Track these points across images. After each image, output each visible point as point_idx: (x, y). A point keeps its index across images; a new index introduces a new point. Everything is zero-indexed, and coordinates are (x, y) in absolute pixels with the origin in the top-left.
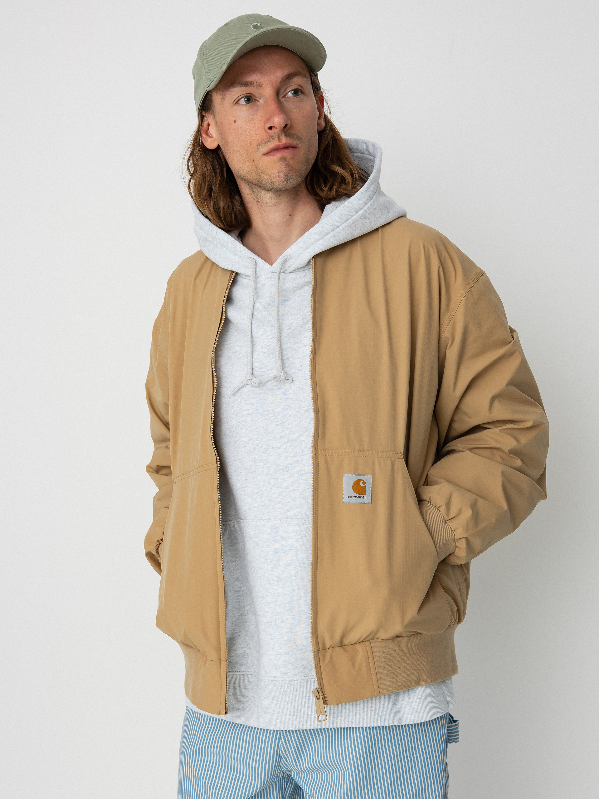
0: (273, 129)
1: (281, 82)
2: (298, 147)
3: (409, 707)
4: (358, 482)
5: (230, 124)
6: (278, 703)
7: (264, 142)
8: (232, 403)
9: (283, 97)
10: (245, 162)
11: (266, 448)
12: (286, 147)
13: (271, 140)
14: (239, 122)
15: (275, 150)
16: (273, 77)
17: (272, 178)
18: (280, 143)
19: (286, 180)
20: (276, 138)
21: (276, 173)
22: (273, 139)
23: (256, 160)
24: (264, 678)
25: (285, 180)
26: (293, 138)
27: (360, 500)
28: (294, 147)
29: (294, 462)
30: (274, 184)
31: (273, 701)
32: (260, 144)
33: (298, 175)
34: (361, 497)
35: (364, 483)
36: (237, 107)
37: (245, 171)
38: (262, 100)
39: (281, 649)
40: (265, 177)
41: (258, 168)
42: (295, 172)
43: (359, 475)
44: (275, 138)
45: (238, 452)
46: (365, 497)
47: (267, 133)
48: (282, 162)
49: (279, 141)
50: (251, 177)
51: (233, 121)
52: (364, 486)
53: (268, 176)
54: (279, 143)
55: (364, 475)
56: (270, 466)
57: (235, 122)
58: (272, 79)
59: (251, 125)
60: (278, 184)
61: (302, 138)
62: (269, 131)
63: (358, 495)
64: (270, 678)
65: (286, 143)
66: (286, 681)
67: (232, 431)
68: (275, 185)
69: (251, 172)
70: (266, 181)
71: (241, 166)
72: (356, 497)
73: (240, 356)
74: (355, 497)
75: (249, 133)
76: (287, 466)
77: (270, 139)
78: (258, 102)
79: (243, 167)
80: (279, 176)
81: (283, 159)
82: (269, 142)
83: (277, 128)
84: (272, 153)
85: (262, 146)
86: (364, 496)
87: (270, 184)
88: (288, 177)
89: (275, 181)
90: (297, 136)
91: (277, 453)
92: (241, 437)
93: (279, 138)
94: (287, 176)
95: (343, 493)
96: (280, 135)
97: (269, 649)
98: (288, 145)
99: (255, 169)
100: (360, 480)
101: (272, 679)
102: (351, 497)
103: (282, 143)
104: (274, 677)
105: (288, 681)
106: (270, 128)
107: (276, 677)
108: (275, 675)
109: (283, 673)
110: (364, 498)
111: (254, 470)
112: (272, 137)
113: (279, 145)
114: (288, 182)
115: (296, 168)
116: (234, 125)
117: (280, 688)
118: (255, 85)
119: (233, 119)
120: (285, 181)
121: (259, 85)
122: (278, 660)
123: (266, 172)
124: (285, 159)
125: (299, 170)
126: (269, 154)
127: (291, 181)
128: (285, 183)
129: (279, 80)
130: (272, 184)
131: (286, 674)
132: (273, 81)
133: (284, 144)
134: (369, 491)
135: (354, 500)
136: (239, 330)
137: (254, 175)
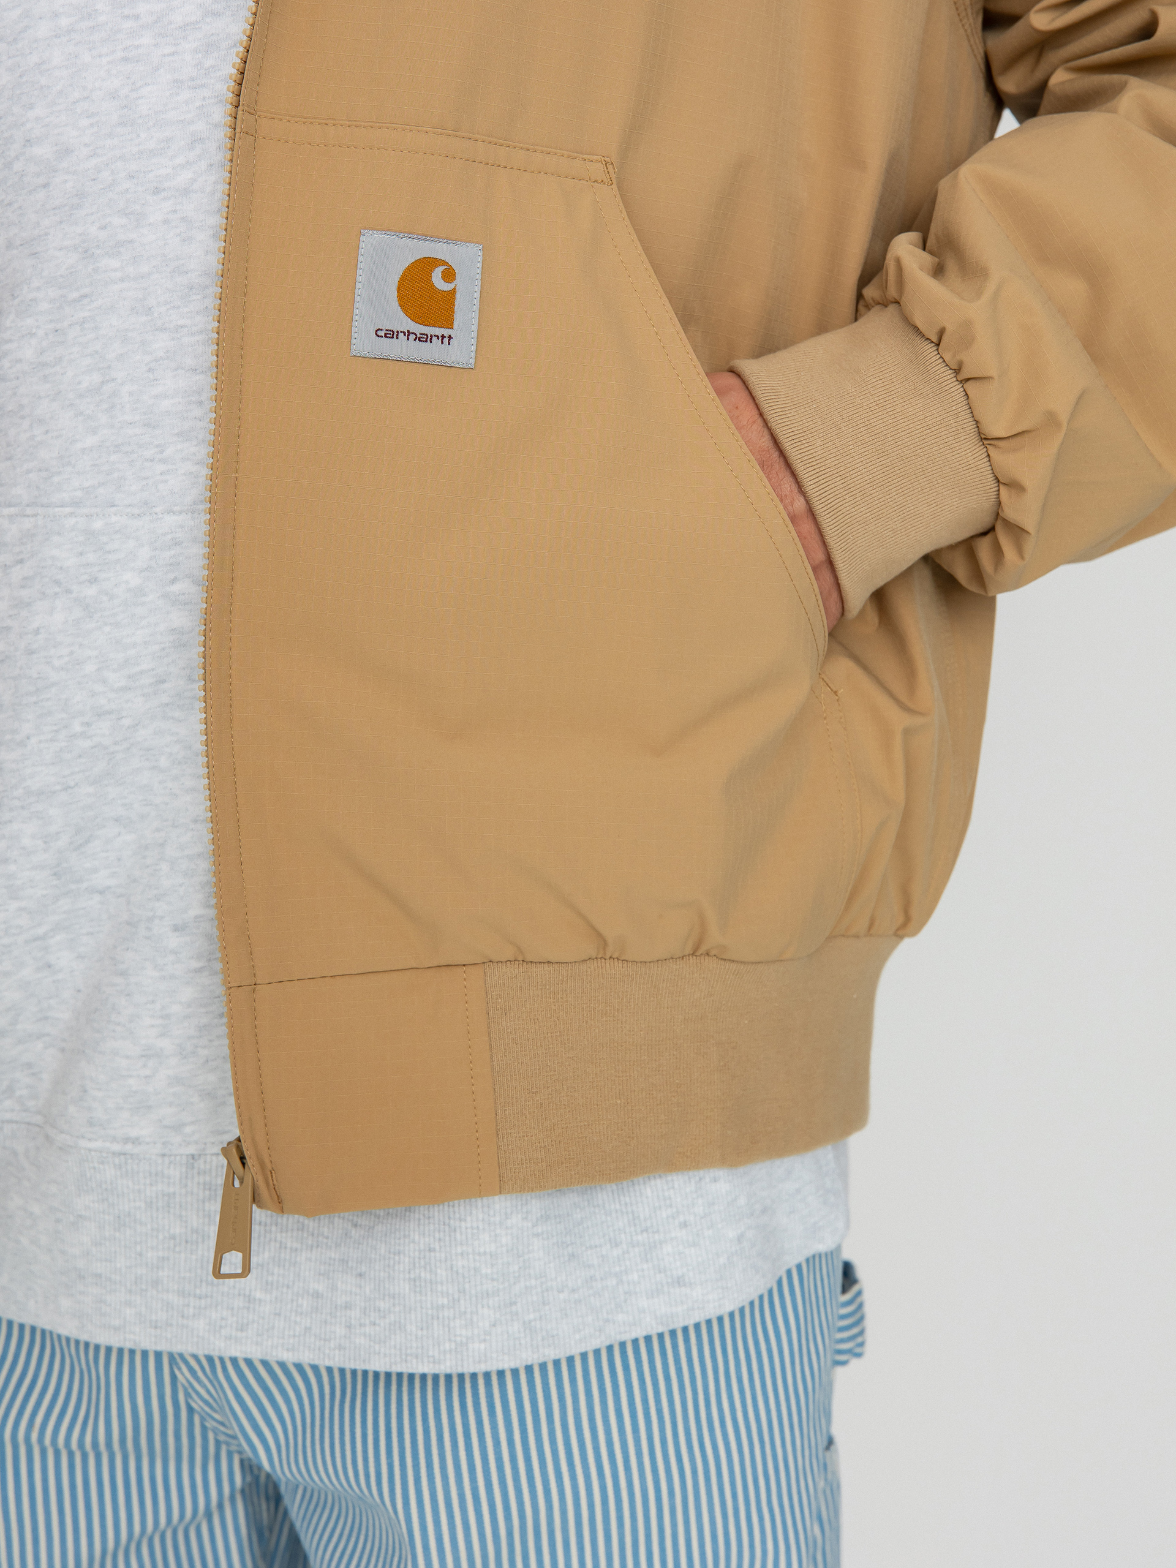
3: (645, 1266)
4: (423, 267)
6: (138, 1240)
24: (83, 1143)
27: (432, 351)
31: (117, 1234)
34: (434, 339)
35: (449, 275)
39: (162, 1035)
43: (426, 237)
46: (450, 337)
52: (446, 287)
55: (449, 240)
63: (419, 329)
64: (108, 1144)
66: (178, 1158)
72: (412, 337)
74: (408, 334)
86: (446, 332)
95: (356, 311)
97: (114, 1031)
100: (429, 264)
101: (116, 1147)
102: (390, 334)
104: (127, 1140)
105: (184, 1158)
107: (136, 1141)
108: (134, 1133)
109: (166, 1127)
110: (446, 340)
111: (86, 290)
117: (148, 1182)
122: (146, 1077)
131: (178, 1128)
134: (466, 312)
135: (402, 348)
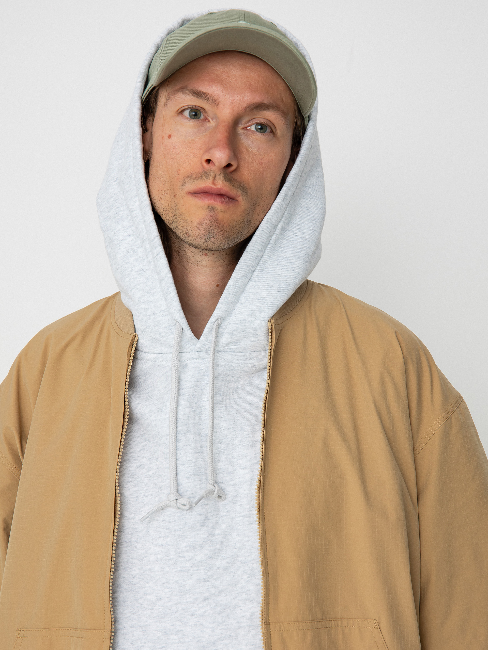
0: (210, 164)
1: (245, 109)
2: (237, 199)
5: (162, 138)
7: (194, 176)
8: (135, 541)
9: (243, 128)
10: (166, 194)
11: (182, 614)
12: (221, 195)
13: (204, 177)
14: (174, 139)
15: (204, 192)
16: (237, 98)
17: (189, 227)
18: (214, 186)
19: (206, 237)
20: (211, 178)
21: (196, 223)
22: (207, 177)
23: (177, 196)
25: (204, 236)
26: (234, 186)
28: (231, 199)
29: (225, 637)
30: (188, 236)
32: (190, 177)
33: (225, 235)
36: (179, 118)
37: (162, 206)
38: (214, 122)
40: (182, 224)
41: (177, 208)
42: (221, 231)
44: (209, 176)
45: (140, 615)
47: (203, 166)
48: (208, 212)
49: (214, 183)
50: (167, 217)
51: (168, 135)
53: (185, 223)
54: (211, 185)
56: (189, 641)
57: (170, 136)
58: (235, 100)
59: (188, 148)
60: (194, 238)
61: (249, 190)
62: (205, 164)
65: (221, 189)
67: (132, 582)
68: (190, 238)
69: (168, 209)
70: (181, 228)
71: (159, 198)
73: (150, 473)
75: (181, 158)
76: (214, 643)
77: (202, 175)
78: (208, 122)
79: (162, 199)
80: (198, 228)
81: (212, 209)
82: (200, 179)
83: (215, 165)
84: (200, 195)
85: (190, 181)
87: (183, 234)
88: (210, 235)
89: (191, 233)
90: (241, 185)
91: (198, 622)
92: (146, 594)
93: (215, 177)
94: (209, 232)
96: (217, 175)
98: (223, 192)
99: (173, 207)
103: (216, 187)
106: (208, 161)
112: (206, 174)
113: (212, 188)
114: (208, 241)
115: (225, 226)
116: (166, 140)
118: (210, 99)
119: (169, 133)
120: (204, 238)
121: (215, 101)
123: (184, 217)
124: (213, 209)
125: (228, 230)
126: (196, 195)
127: (212, 240)
128: (203, 240)
129: (244, 105)
130: (186, 236)
132: (236, 103)
133: (217, 188)
136: (149, 434)
137: (170, 215)
